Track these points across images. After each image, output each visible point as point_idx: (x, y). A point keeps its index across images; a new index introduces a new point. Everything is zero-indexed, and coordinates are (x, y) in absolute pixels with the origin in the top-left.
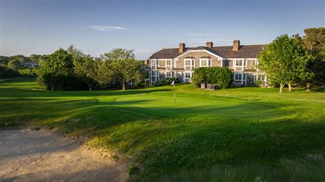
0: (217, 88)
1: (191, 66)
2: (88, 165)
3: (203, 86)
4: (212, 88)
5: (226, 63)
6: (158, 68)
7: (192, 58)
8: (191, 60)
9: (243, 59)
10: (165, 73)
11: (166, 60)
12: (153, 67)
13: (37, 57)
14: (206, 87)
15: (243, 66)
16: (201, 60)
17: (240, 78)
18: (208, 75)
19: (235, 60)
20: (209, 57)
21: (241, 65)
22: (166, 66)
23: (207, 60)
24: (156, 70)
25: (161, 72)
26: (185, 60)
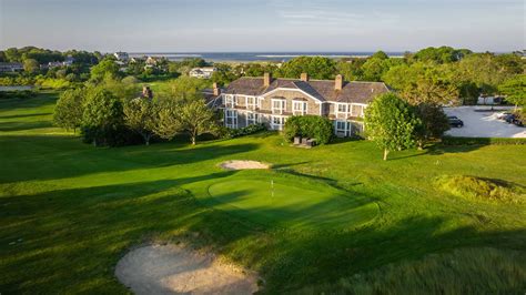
0: (314, 144)
1: (281, 109)
2: (227, 279)
3: (297, 141)
4: (308, 144)
5: (326, 107)
6: (236, 107)
7: (282, 98)
8: (281, 101)
9: (347, 104)
10: (246, 114)
11: (247, 97)
12: (229, 105)
13: (16, 53)
14: (301, 142)
15: (346, 113)
16: (294, 102)
17: (343, 128)
18: (303, 128)
19: (337, 104)
20: (304, 99)
21: (344, 110)
22: (247, 105)
23: (302, 102)
24: (232, 109)
25: (240, 111)
26: (273, 100)
